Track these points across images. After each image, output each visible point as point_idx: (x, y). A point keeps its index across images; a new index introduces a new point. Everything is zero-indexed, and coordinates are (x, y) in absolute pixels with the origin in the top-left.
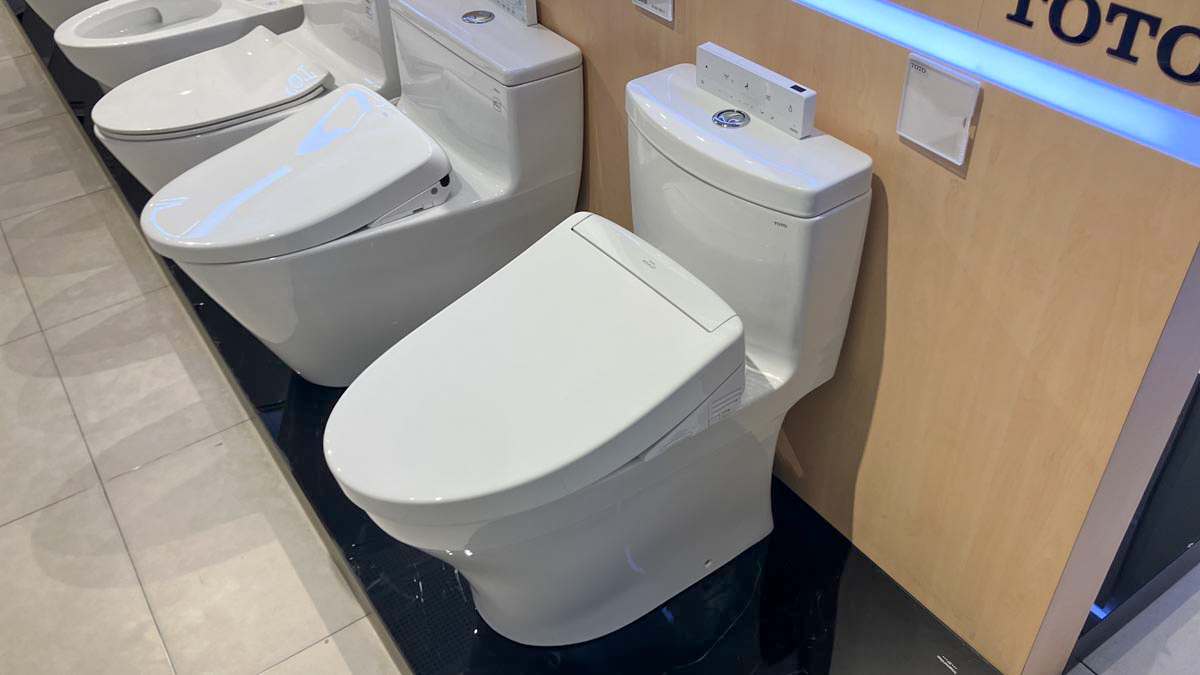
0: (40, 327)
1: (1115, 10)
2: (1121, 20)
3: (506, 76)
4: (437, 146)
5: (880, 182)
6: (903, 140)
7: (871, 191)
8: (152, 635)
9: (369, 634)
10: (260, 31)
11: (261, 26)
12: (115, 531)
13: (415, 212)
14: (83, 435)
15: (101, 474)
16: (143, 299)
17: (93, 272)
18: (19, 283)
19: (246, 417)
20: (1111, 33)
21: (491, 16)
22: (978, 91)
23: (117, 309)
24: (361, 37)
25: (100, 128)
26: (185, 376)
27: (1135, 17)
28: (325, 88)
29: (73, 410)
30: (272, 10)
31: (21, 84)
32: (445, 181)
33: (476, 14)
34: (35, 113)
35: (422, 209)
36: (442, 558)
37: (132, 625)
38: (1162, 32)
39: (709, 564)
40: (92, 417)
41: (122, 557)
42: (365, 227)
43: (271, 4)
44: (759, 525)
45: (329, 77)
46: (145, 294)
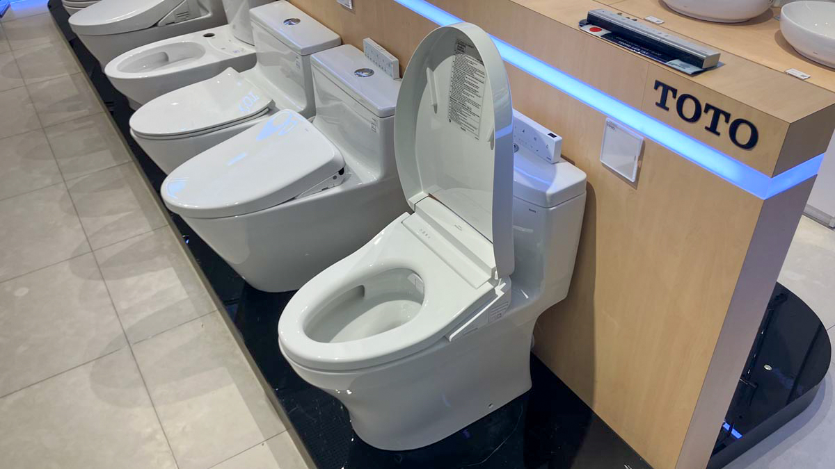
0: (91, 249)
1: (708, 107)
2: (711, 112)
3: (380, 111)
4: (337, 151)
5: (592, 187)
6: (603, 165)
7: (586, 192)
8: (160, 437)
9: (288, 441)
10: (230, 71)
11: (230, 68)
12: (137, 375)
13: (323, 190)
14: (118, 316)
15: (129, 340)
16: (152, 233)
17: (122, 215)
18: (78, 220)
19: (216, 308)
20: (707, 119)
21: (371, 72)
22: (642, 142)
23: (138, 239)
24: (291, 75)
25: (134, 131)
26: (178, 282)
27: (718, 113)
28: (270, 110)
29: (112, 301)
30: (237, 56)
31: (75, 92)
32: (341, 172)
33: (363, 70)
34: (84, 112)
35: (327, 188)
36: (333, 394)
37: (149, 430)
38: (731, 121)
39: (492, 406)
40: (123, 306)
41: (142, 390)
42: (293, 199)
43: (236, 52)
44: (523, 384)
45: (272, 102)
46: (154, 230)
